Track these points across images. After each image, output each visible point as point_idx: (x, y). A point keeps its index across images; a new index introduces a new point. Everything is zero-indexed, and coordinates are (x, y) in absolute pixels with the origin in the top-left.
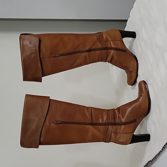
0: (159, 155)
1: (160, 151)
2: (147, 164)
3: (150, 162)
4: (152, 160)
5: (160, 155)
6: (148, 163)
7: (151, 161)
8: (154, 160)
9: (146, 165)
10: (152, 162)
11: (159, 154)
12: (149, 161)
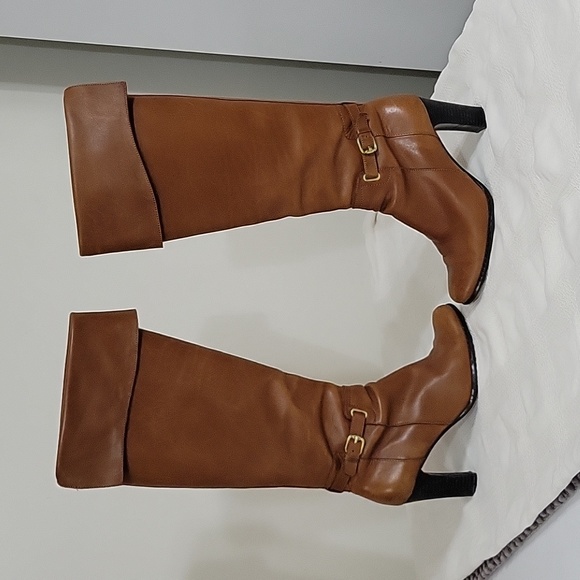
0: (521, 541)
1: (528, 529)
2: (478, 570)
3: (490, 565)
4: (498, 557)
5: (526, 542)
6: (481, 566)
7: (491, 559)
8: (502, 558)
9: (473, 575)
10: (494, 563)
11: (521, 539)
12: (485, 562)
